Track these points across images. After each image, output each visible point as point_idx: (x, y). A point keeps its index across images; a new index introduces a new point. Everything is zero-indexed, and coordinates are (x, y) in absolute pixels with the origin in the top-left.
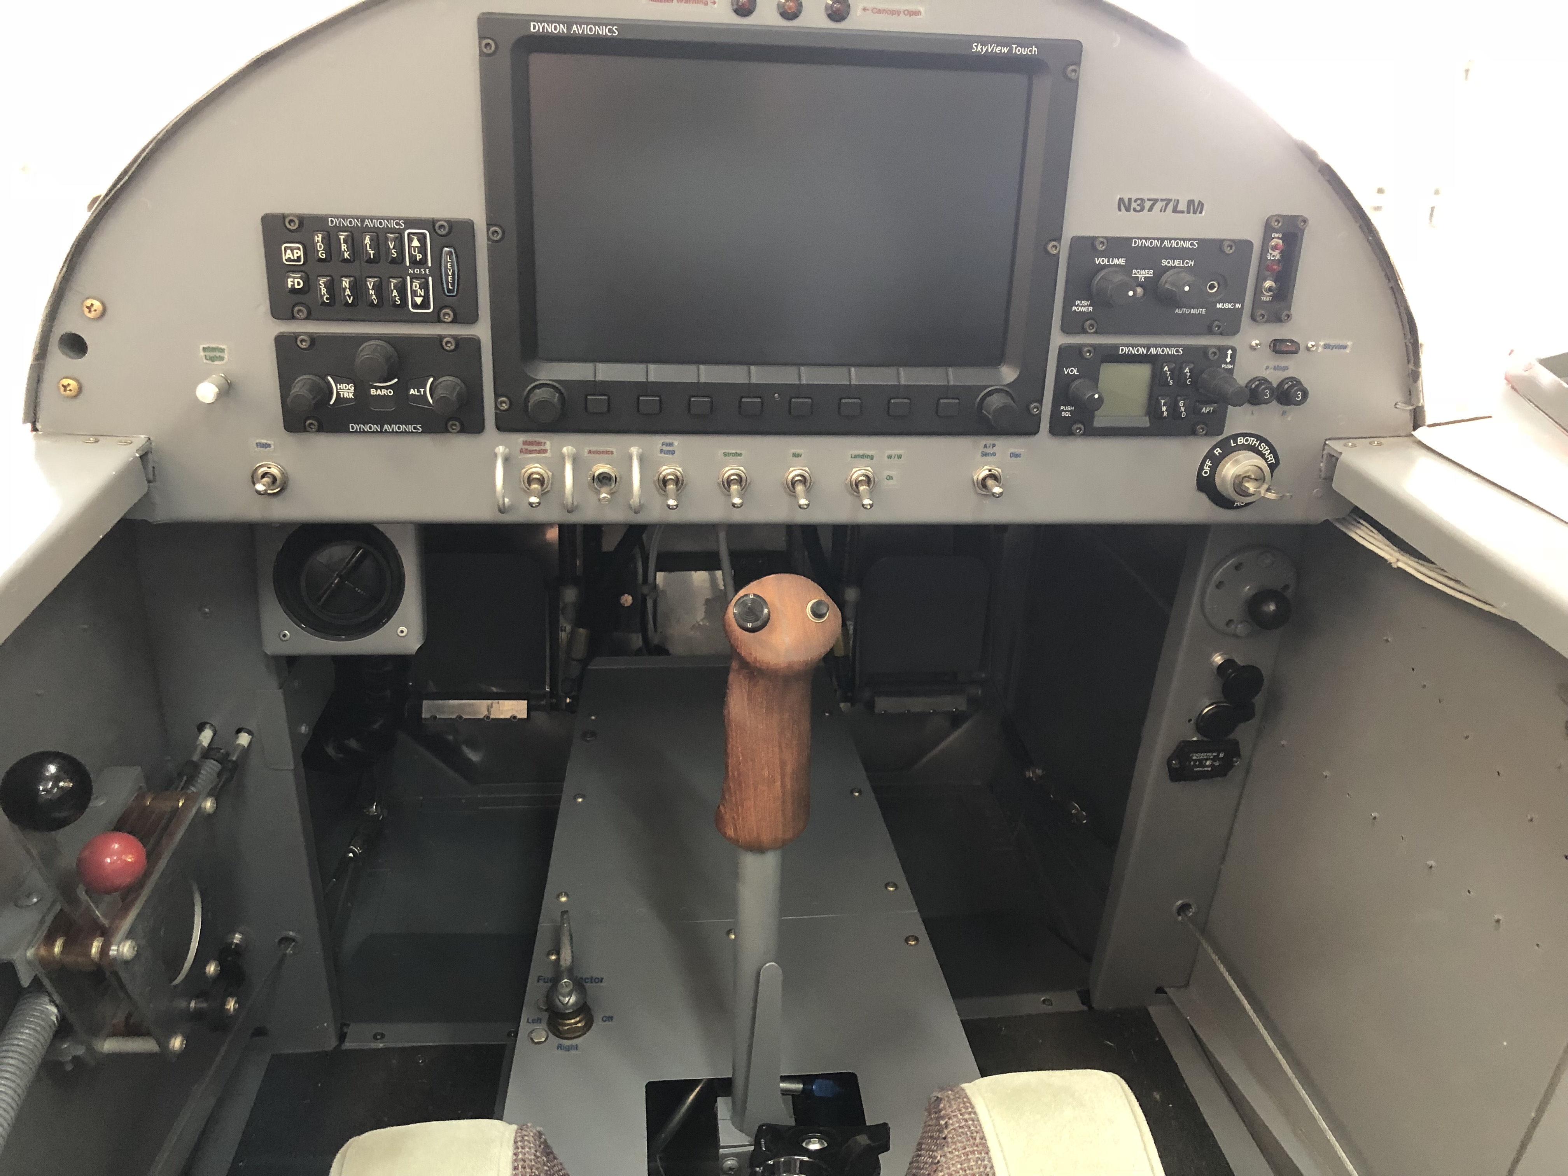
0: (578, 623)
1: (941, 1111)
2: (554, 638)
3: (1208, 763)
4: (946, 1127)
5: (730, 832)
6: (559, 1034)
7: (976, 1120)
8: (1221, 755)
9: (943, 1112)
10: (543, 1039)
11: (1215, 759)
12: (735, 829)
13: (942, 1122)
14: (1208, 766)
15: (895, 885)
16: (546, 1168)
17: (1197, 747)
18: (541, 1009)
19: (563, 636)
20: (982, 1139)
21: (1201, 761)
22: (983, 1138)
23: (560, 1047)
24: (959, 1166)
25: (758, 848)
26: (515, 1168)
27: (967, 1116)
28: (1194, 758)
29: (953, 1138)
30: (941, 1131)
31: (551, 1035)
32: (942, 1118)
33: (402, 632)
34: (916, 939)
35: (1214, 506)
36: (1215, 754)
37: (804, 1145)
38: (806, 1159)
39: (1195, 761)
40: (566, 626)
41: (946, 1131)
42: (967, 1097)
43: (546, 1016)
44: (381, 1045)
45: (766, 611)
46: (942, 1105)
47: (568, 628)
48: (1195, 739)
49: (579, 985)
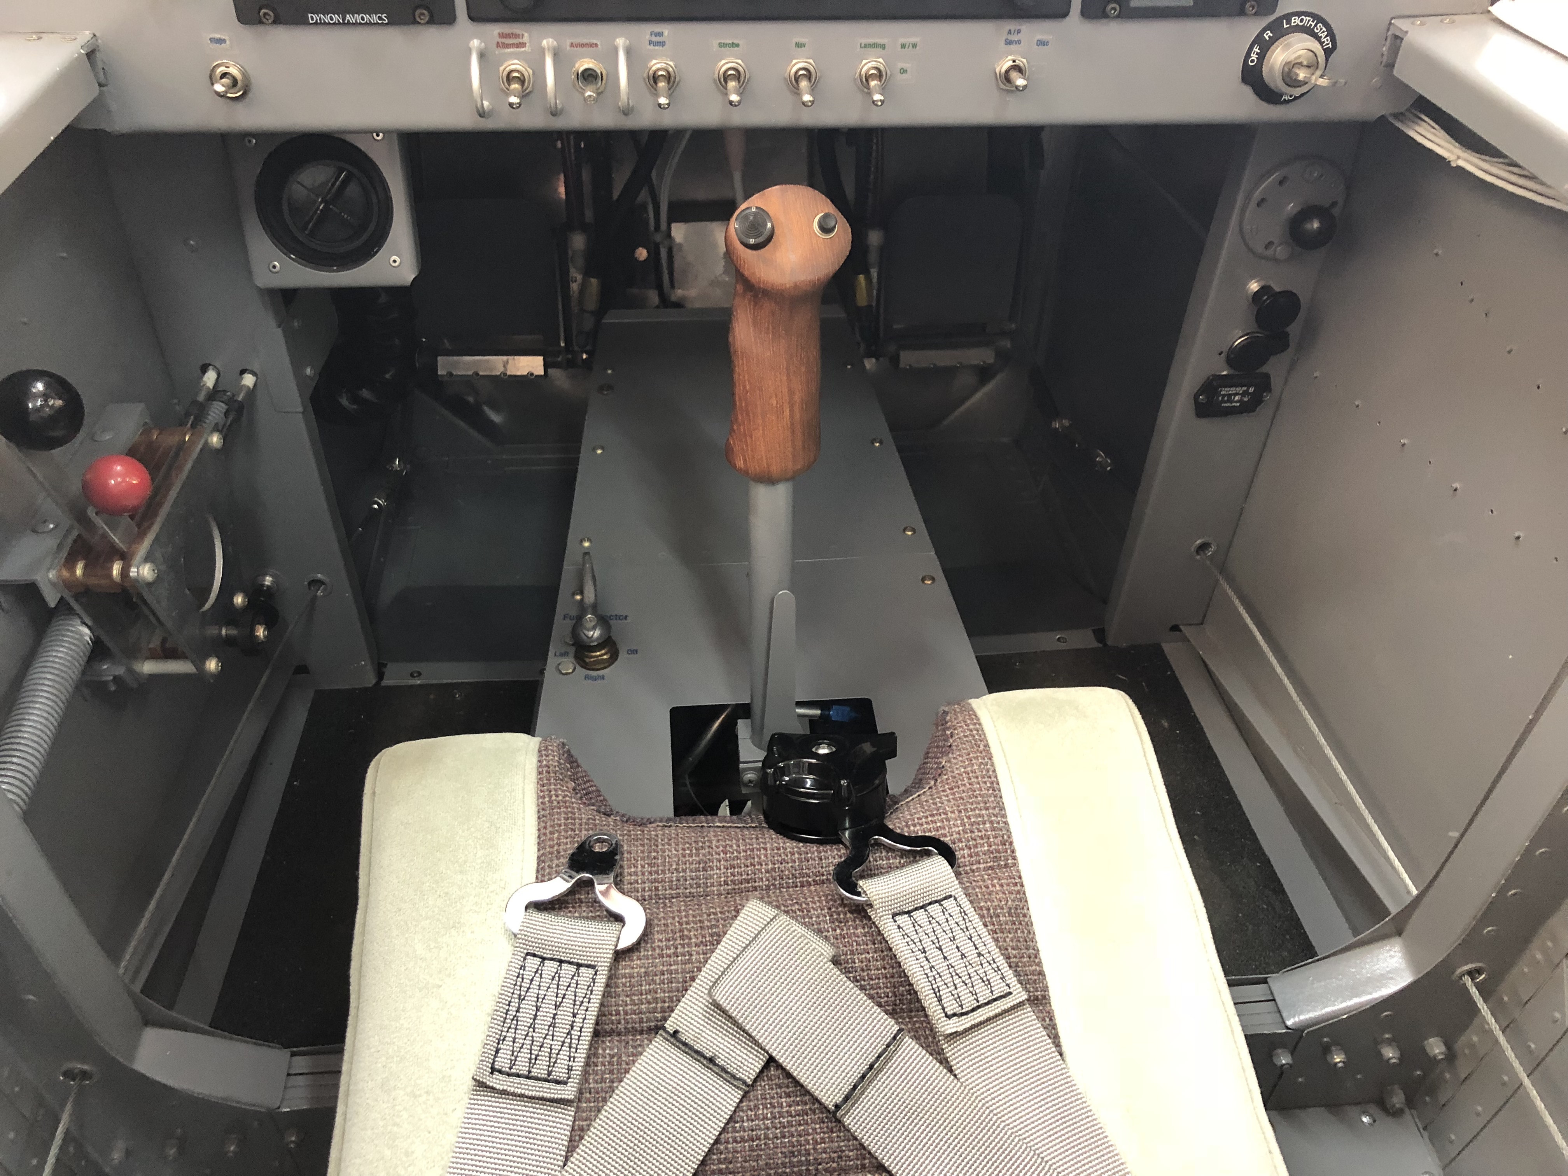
0: (587, 273)
1: (946, 723)
2: (566, 287)
3: (1237, 398)
4: (952, 736)
5: (740, 463)
6: (585, 666)
7: (980, 730)
8: (1251, 390)
9: (949, 724)
10: (570, 671)
11: (1244, 394)
12: (745, 461)
13: (948, 732)
14: (1237, 402)
15: (913, 530)
16: (569, 773)
17: (1226, 381)
18: (567, 643)
19: (575, 287)
20: (985, 746)
21: (1230, 395)
22: (987, 746)
23: (587, 677)
24: (963, 770)
25: (770, 480)
26: (540, 773)
27: (971, 727)
28: (1223, 393)
29: (957, 746)
30: (946, 740)
31: (578, 667)
32: (948, 729)
33: (395, 261)
34: (933, 579)
35: (1258, 100)
36: (1244, 388)
37: (814, 750)
38: (814, 761)
39: (1224, 396)
40: (576, 275)
41: (951, 740)
42: (972, 710)
43: (572, 650)
44: (419, 682)
45: (769, 225)
46: (948, 718)
47: (579, 277)
48: (1225, 373)
49: (604, 621)
